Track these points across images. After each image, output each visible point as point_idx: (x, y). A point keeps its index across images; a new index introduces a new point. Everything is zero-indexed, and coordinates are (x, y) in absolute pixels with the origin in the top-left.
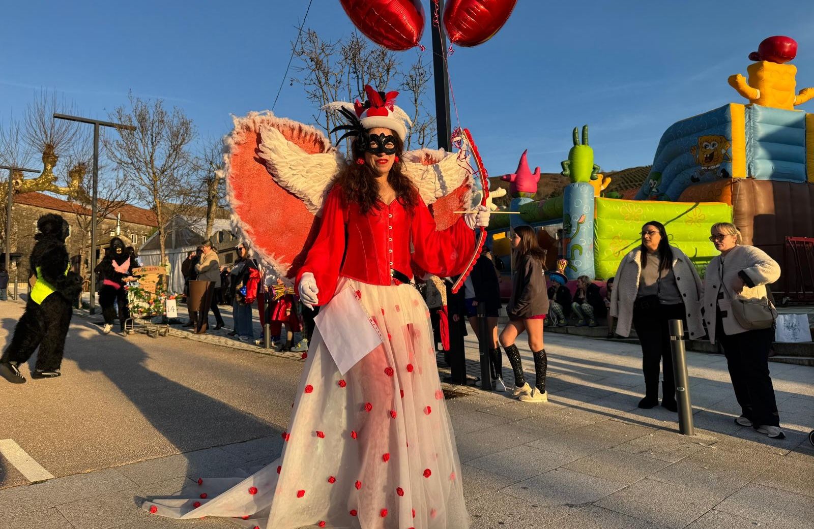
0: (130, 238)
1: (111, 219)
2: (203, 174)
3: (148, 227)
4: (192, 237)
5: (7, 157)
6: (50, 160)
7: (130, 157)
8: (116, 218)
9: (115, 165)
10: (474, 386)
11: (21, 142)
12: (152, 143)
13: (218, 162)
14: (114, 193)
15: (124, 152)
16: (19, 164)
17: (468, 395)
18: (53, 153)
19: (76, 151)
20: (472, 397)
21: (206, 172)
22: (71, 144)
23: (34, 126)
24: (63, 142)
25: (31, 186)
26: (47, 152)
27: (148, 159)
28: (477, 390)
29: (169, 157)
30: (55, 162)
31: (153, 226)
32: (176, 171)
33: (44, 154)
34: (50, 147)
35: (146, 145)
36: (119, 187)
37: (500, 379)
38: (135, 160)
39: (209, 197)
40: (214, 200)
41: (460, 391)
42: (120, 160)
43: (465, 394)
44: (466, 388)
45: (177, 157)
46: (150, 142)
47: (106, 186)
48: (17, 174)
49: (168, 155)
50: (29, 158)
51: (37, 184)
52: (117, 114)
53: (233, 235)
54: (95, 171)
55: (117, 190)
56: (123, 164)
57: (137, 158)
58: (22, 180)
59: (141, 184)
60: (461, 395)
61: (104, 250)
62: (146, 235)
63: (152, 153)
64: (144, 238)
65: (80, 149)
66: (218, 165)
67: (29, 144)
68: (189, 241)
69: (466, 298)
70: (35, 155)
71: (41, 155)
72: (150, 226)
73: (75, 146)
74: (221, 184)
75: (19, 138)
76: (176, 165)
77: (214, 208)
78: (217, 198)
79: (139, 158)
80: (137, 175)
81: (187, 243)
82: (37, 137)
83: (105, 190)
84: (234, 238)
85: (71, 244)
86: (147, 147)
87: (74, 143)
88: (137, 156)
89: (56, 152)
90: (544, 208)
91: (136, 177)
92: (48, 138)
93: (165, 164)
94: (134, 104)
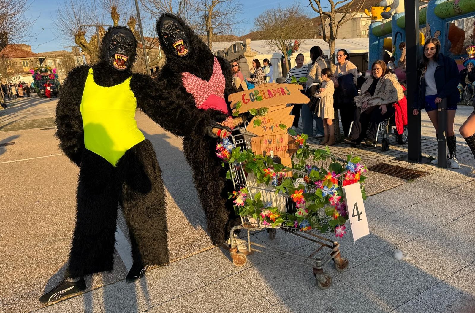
1: (155, 49)
2: (201, 13)
5: (93, 19)
6: (116, 17)
7: (157, 8)
8: (158, 48)
9: (150, 15)
10: (430, 163)
11: (98, 8)
13: (209, 4)
14: (153, 34)
15: (153, 4)
16: (100, 22)
17: (429, 173)
18: (116, 12)
19: (128, 9)
20: (434, 176)
21: (203, 11)
22: (124, 5)
24: (120, 4)
26: (113, 12)
28: (433, 167)
29: (181, 4)
30: (119, 18)
32: (186, 14)
33: (112, 14)
34: (114, 8)
37: (454, 159)
38: (161, 9)
39: (207, 28)
40: (210, 30)
41: (420, 169)
42: (151, 11)
43: (425, 172)
44: (424, 166)
45: (186, 3)
47: (148, 29)
48: (101, 28)
49: (180, 3)
50: (104, 17)
53: (226, 53)
54: (140, 21)
56: (154, 14)
57: (162, 8)
60: (425, 174)
61: (155, 68)
63: (170, 3)
65: (130, 7)
66: (210, 5)
67: (103, 8)
69: (426, 95)
70: (107, 16)
71: (111, 14)
73: (127, 6)
74: (213, 18)
75: (97, 5)
76: (186, 9)
77: (211, 36)
78: (212, 28)
79: (163, 8)
83: (147, 33)
84: (226, 55)
85: (138, 66)
87: (126, 4)
88: (161, 7)
89: (118, 11)
90: (459, 5)
92: (112, 3)
93: (179, 10)
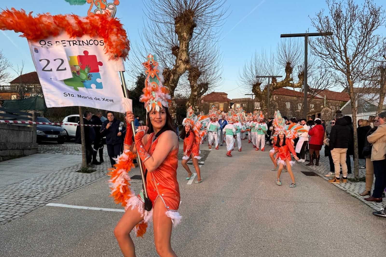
0: (331, 109)
3: (341, 102)
4: (368, 106)
6: (289, 70)
12: (345, 36)
16: (274, 74)
23: (281, 54)
25: (280, 85)
26: (287, 66)
27: (342, 48)
30: (291, 71)
31: (343, 101)
33: (286, 68)
34: (288, 64)
35: (340, 39)
36: (322, 77)
46: (343, 36)
48: (274, 79)
51: (283, 84)
52: (318, 18)
55: (321, 79)
58: (276, 82)
59: (337, 69)
61: (317, 115)
62: (339, 106)
63: (346, 44)
64: (338, 107)
67: (279, 64)
68: (367, 109)
70: (281, 69)
72: (341, 101)
75: (274, 61)
80: (333, 62)
81: (365, 110)
82: (282, 59)
86: (341, 40)
89: (291, 66)
91: (333, 64)
92: (288, 59)
93: (356, 50)
94: (330, 7)
